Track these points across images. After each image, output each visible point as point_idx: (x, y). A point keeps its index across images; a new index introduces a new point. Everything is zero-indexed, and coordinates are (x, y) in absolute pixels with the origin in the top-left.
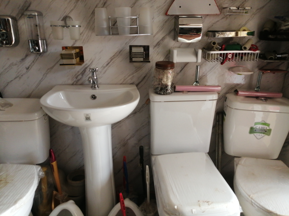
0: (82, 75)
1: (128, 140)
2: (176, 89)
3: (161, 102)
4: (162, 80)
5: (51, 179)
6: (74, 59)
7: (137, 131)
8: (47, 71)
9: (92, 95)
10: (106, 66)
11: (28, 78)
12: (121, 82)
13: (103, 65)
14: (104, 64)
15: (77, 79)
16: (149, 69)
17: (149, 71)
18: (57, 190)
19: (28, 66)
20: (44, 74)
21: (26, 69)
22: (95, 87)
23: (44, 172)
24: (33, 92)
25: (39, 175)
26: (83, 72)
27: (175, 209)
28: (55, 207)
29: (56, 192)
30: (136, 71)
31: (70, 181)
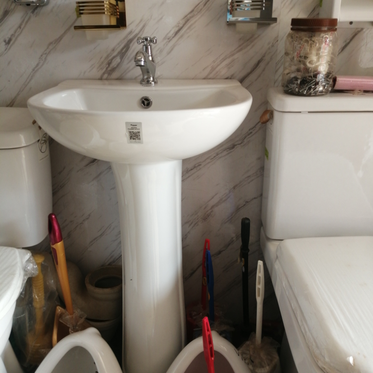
0: (122, 58)
1: (213, 207)
2: (337, 83)
3: (300, 112)
4: (306, 57)
5: (52, 281)
6: (104, 13)
7: (234, 188)
8: (48, 48)
9: (142, 98)
10: (173, 37)
11: (9, 63)
12: (205, 74)
13: (168, 34)
14: (171, 31)
15: (111, 66)
16: (269, 43)
17: (269, 49)
18: (63, 305)
19: (10, 37)
20: (42, 56)
21: (4, 43)
22: (148, 82)
23: (37, 264)
24: (18, 94)
25: (25, 270)
26: (123, 51)
27: (349, 363)
28: (60, 338)
29: (63, 309)
30: (240, 48)
31: (90, 288)
